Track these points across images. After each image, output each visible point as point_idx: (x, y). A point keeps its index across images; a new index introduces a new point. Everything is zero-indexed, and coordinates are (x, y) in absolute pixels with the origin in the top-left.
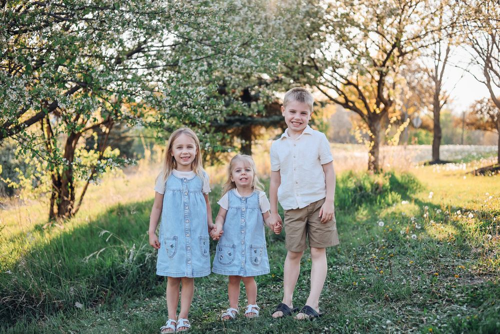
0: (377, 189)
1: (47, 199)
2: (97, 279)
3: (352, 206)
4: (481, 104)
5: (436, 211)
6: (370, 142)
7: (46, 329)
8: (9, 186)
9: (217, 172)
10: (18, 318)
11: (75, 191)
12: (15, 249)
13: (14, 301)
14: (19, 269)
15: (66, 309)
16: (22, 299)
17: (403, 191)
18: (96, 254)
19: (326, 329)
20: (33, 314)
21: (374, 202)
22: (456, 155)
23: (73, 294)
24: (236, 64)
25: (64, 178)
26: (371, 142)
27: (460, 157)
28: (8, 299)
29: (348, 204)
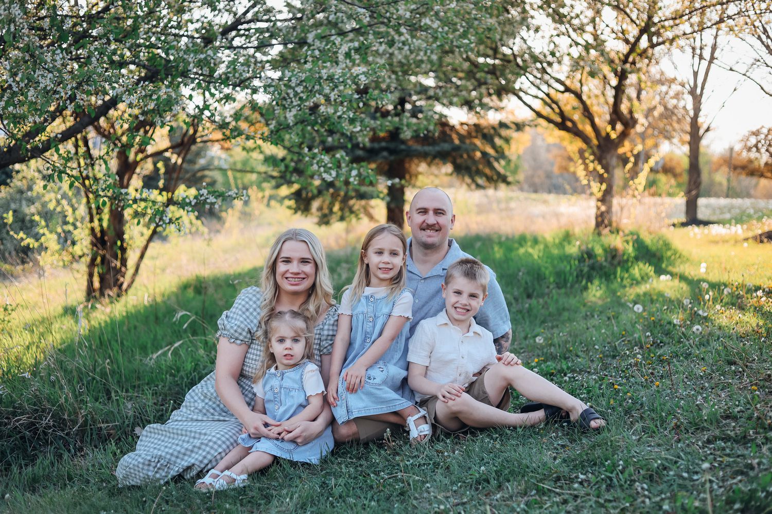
0: (614, 257)
1: (82, 267)
2: (170, 389)
3: (577, 282)
4: (757, 136)
5: (723, 290)
6: (599, 184)
7: (88, 470)
8: (22, 244)
9: (348, 231)
10: (41, 452)
11: (127, 255)
12: (34, 343)
13: (33, 424)
14: (40, 373)
15: (119, 439)
16: (47, 420)
17: (654, 260)
18: (169, 350)
19: (582, 477)
20: (65, 446)
21: (612, 277)
22: (722, 213)
23: (131, 413)
24: (400, 45)
25: (111, 233)
26: (601, 184)
27: (727, 216)
28: (24, 419)
29: (571, 279)
